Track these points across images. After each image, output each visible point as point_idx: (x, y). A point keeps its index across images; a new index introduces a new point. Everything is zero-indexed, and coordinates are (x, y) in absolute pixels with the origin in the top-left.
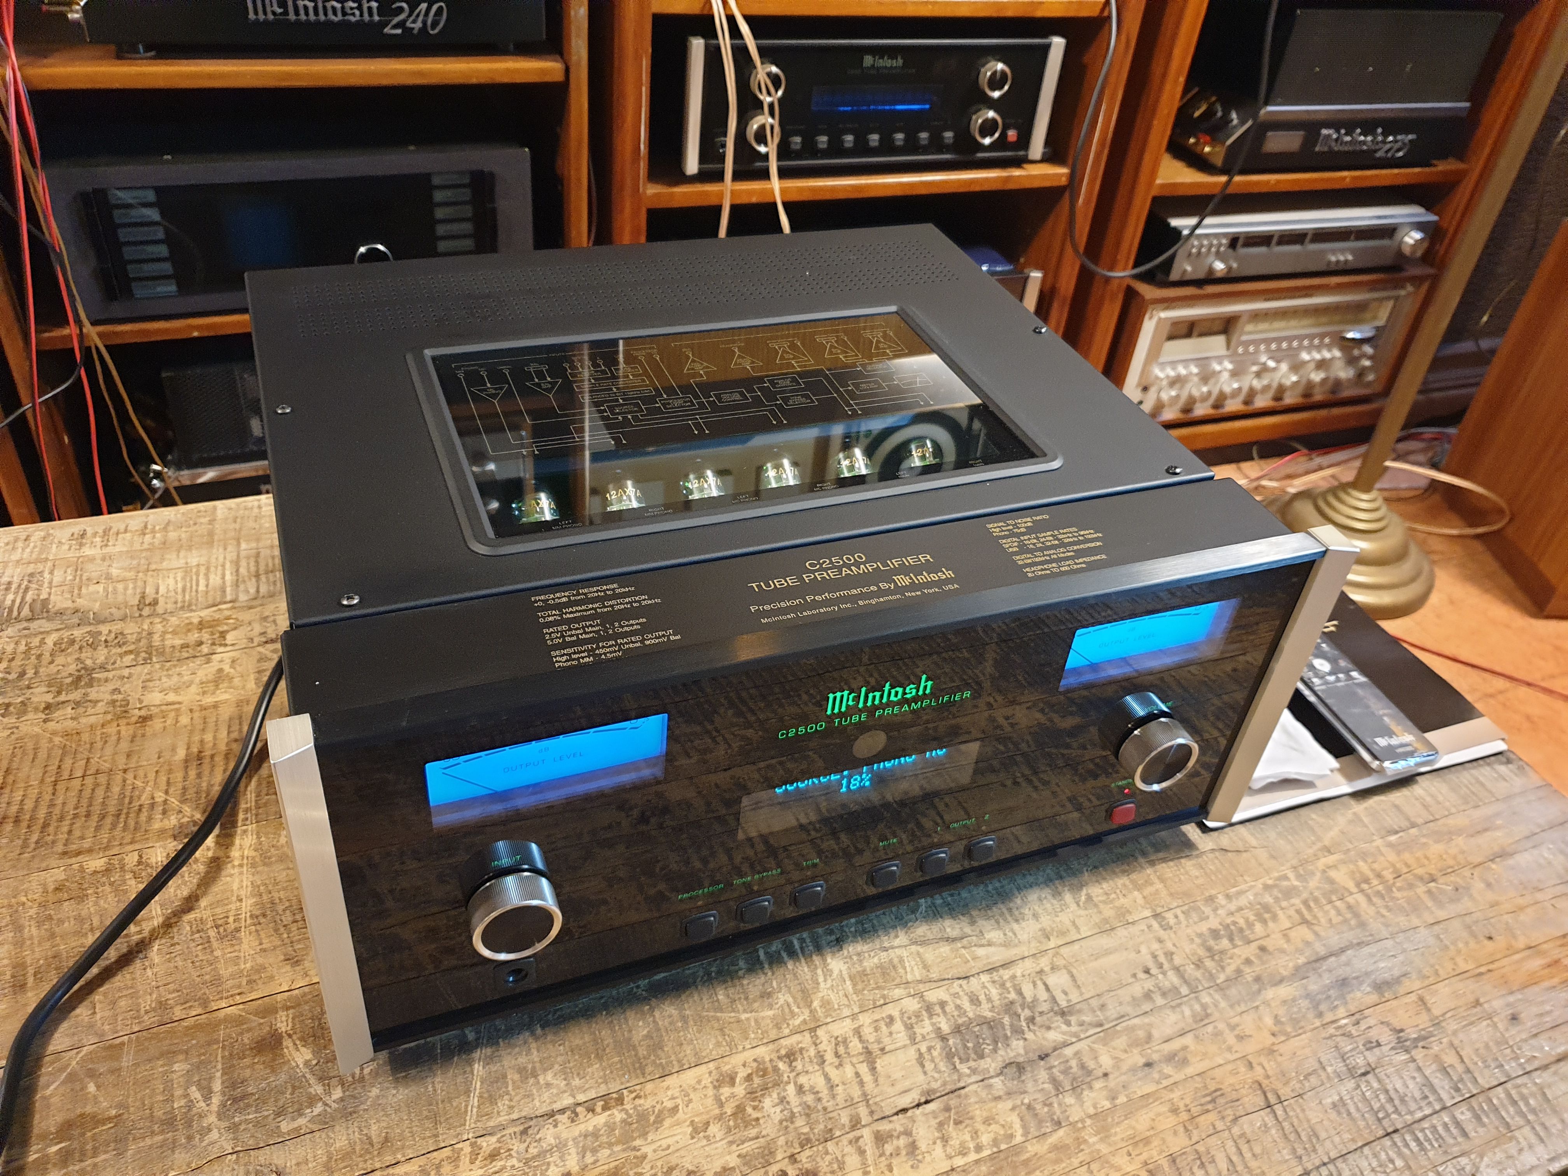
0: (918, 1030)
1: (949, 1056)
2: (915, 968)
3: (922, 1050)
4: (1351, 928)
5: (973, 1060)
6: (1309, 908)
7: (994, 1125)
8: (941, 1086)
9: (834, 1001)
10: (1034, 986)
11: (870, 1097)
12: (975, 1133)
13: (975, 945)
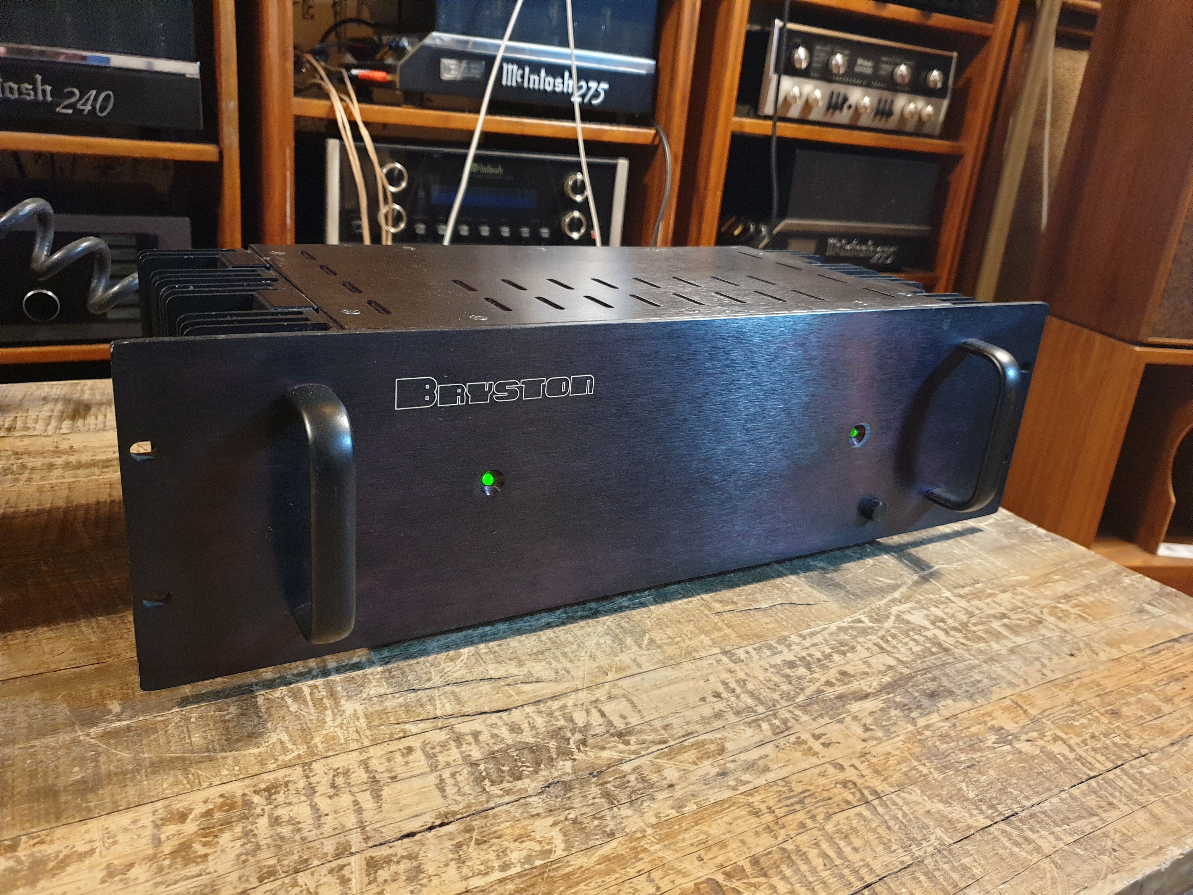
0: (442, 759)
1: (479, 780)
2: (447, 705)
3: (444, 777)
4: (933, 654)
5: (508, 782)
6: (888, 641)
7: (528, 843)
8: (464, 808)
9: (342, 737)
10: (587, 713)
11: (368, 823)
12: (503, 852)
13: (523, 683)
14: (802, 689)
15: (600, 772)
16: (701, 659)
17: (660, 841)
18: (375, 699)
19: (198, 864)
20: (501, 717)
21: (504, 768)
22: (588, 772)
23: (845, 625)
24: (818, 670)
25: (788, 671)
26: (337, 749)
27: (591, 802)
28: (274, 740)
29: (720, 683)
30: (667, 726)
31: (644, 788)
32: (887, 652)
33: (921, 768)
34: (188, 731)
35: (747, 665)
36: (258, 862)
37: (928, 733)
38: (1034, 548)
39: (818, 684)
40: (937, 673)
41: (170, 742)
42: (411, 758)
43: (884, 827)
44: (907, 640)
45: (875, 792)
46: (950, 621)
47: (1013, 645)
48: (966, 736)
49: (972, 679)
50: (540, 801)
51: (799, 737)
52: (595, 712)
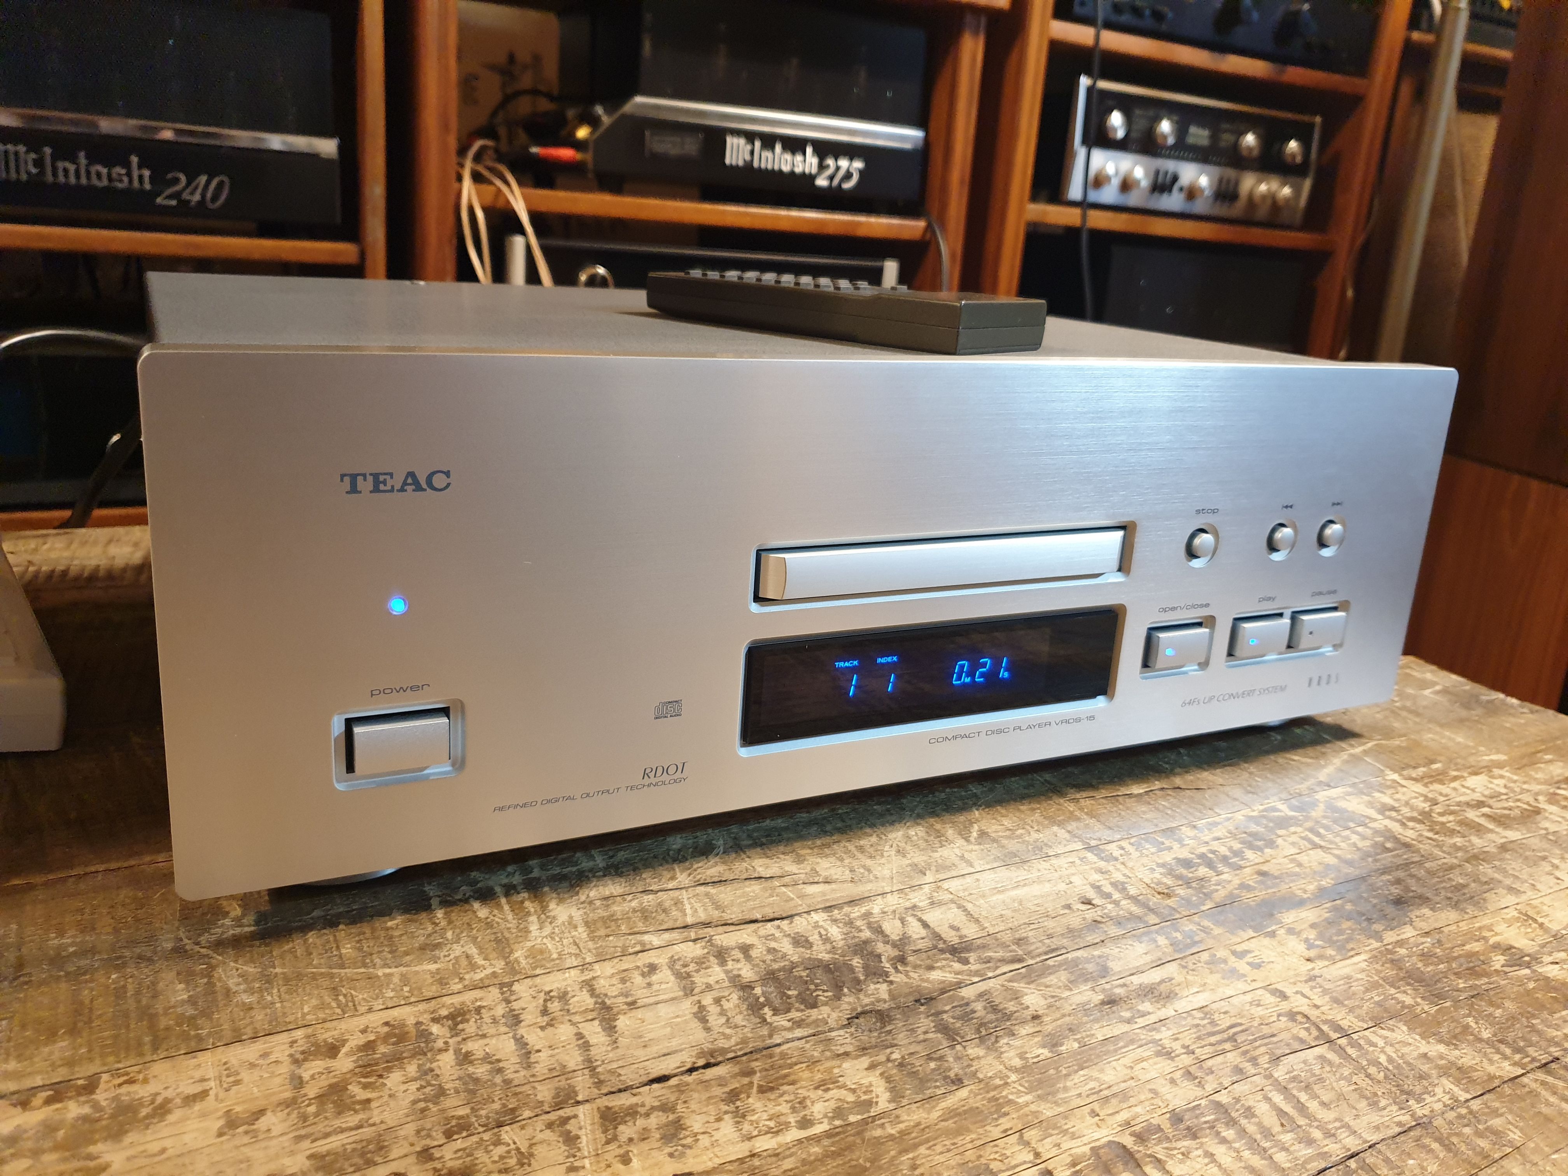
0: (699, 979)
1: (755, 1007)
2: (701, 910)
3: (704, 1003)
4: (1388, 850)
5: (798, 1010)
6: (1318, 835)
7: (835, 1091)
8: (737, 1044)
9: (553, 951)
10: (902, 923)
11: (599, 1063)
12: (800, 1103)
13: (804, 883)
14: (1208, 894)
15: (932, 999)
16: (1057, 856)
17: (1030, 1090)
18: (598, 903)
19: (356, 1111)
20: (779, 927)
21: (790, 993)
22: (912, 998)
23: (1255, 814)
24: (1226, 870)
25: (1184, 872)
26: (548, 965)
27: (921, 1037)
28: (458, 953)
29: (1088, 886)
30: (1020, 940)
31: (997, 1020)
32: (1321, 847)
33: (1401, 997)
34: (336, 940)
35: (1123, 863)
36: (443, 1111)
37: (1403, 951)
38: (1509, 722)
39: (1230, 888)
40: (1401, 874)
41: (311, 954)
42: (654, 978)
43: (1362, 1076)
44: (1348, 832)
45: (1338, 1028)
46: (1405, 810)
47: (1504, 840)
48: (1460, 956)
49: (1454, 883)
50: (847, 1035)
51: (1215, 955)
52: (913, 922)
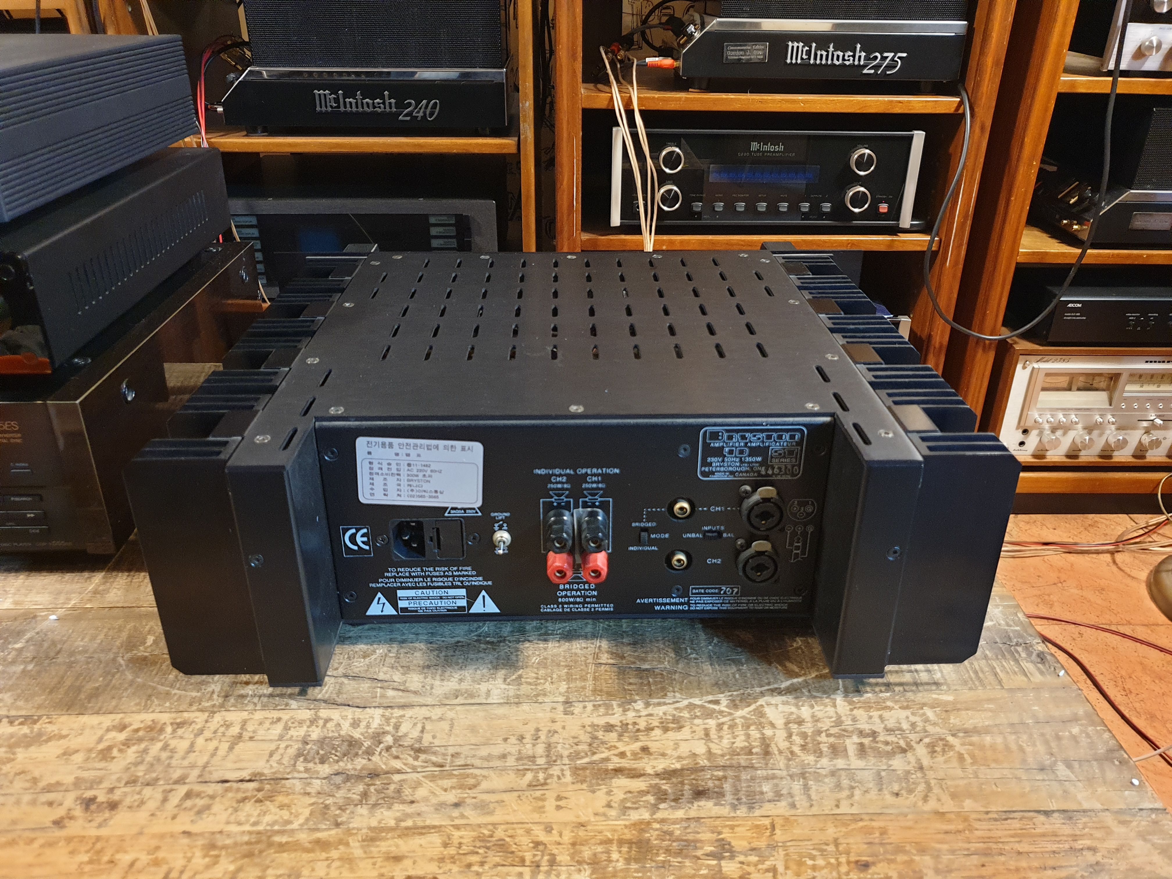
0: (291, 732)
1: (298, 755)
3: (281, 746)
4: (750, 753)
5: (314, 763)
7: (284, 811)
8: (271, 773)
10: (413, 726)
11: (210, 765)
13: (393, 689)
14: (594, 753)
15: (377, 775)
16: (541, 703)
17: (363, 841)
20: (354, 712)
21: (321, 752)
22: (369, 772)
23: (700, 703)
24: (627, 739)
25: (600, 734)
26: (238, 707)
27: (349, 796)
28: (210, 689)
29: (534, 729)
30: (457, 753)
31: (393, 798)
32: (708, 740)
33: (614, 854)
35: (573, 718)
39: (612, 752)
40: (731, 773)
42: (274, 726)
44: (742, 733)
47: (844, 767)
48: (687, 840)
49: (758, 789)
50: (320, 784)
51: (545, 795)
52: (419, 727)
